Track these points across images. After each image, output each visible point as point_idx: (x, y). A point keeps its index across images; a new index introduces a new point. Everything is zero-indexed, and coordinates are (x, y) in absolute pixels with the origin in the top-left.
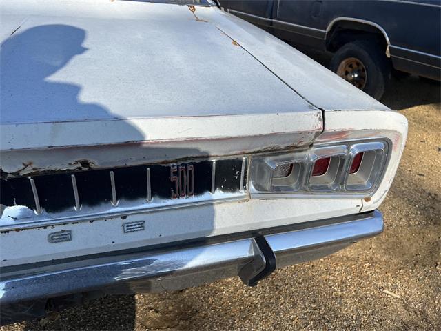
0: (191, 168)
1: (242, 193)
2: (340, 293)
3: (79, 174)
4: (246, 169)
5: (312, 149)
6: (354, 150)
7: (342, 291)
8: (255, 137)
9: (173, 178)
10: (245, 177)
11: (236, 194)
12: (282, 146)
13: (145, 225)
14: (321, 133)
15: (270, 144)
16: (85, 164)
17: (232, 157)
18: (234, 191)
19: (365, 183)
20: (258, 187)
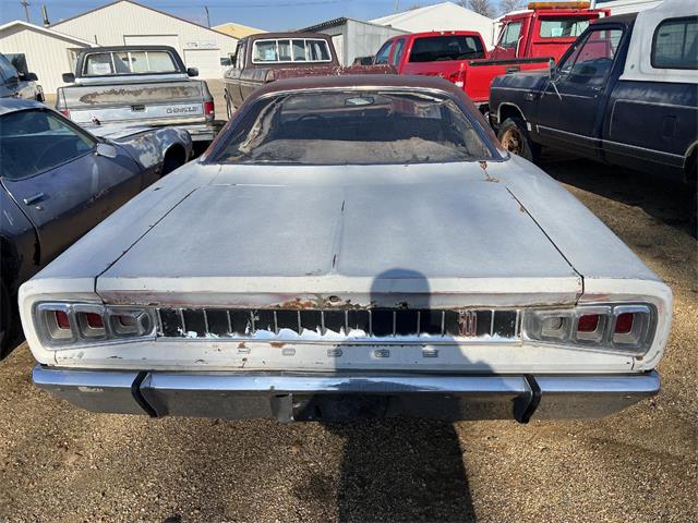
0: (475, 314)
1: (515, 339)
2: (649, 488)
3: (399, 312)
4: (520, 320)
5: (578, 308)
6: (618, 311)
7: (651, 486)
8: (525, 294)
9: (461, 321)
10: (519, 327)
11: (512, 340)
12: (549, 303)
13: (439, 354)
14: (580, 295)
15: (538, 301)
16: (405, 305)
17: (508, 309)
18: (509, 337)
19: (636, 342)
20: (530, 335)
